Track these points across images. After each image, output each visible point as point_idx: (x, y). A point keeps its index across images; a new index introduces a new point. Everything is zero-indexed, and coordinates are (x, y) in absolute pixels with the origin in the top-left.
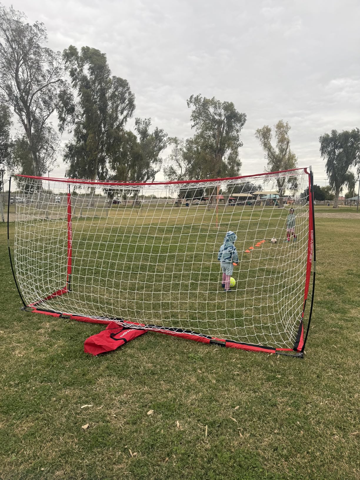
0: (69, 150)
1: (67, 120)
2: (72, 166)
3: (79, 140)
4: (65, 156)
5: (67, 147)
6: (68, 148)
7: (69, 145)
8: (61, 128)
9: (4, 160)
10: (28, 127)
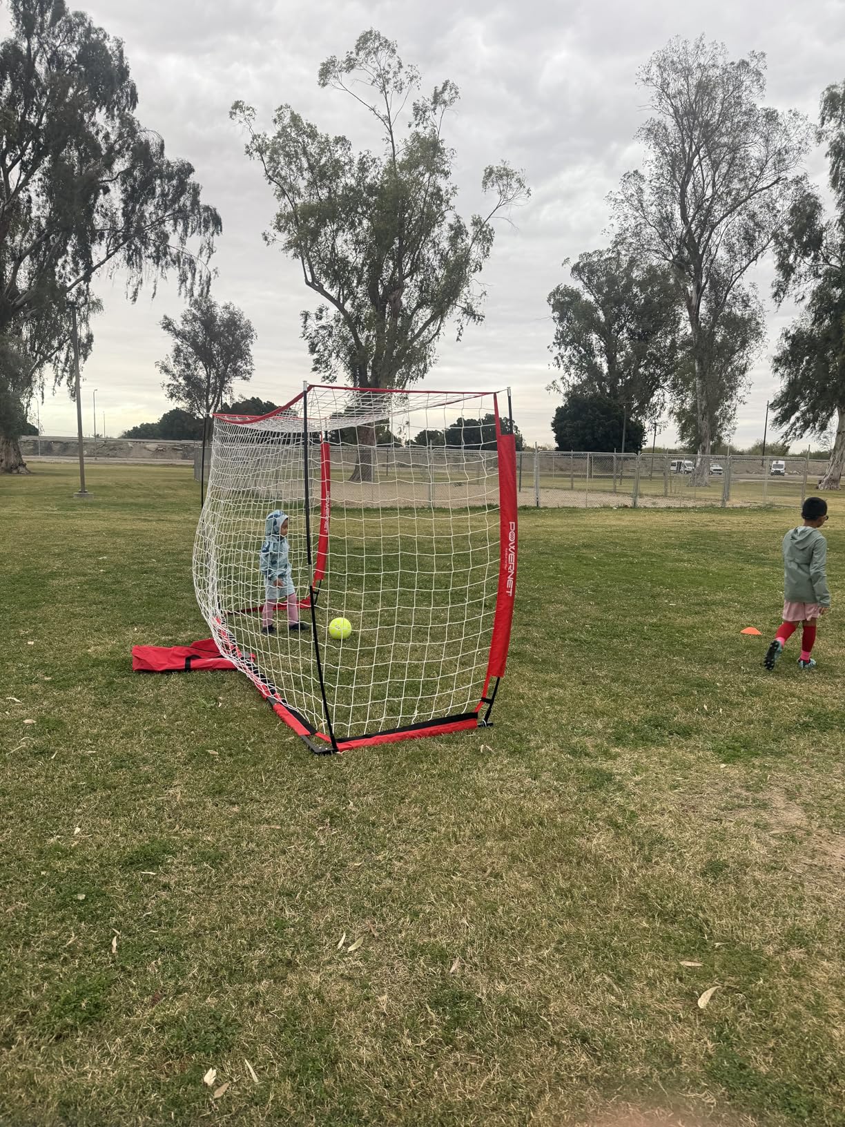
0: (791, 346)
1: (797, 271)
2: (791, 385)
3: (818, 319)
4: (777, 360)
5: (787, 339)
6: (790, 341)
7: (792, 332)
8: (780, 291)
9: (665, 381)
10: (694, 302)
